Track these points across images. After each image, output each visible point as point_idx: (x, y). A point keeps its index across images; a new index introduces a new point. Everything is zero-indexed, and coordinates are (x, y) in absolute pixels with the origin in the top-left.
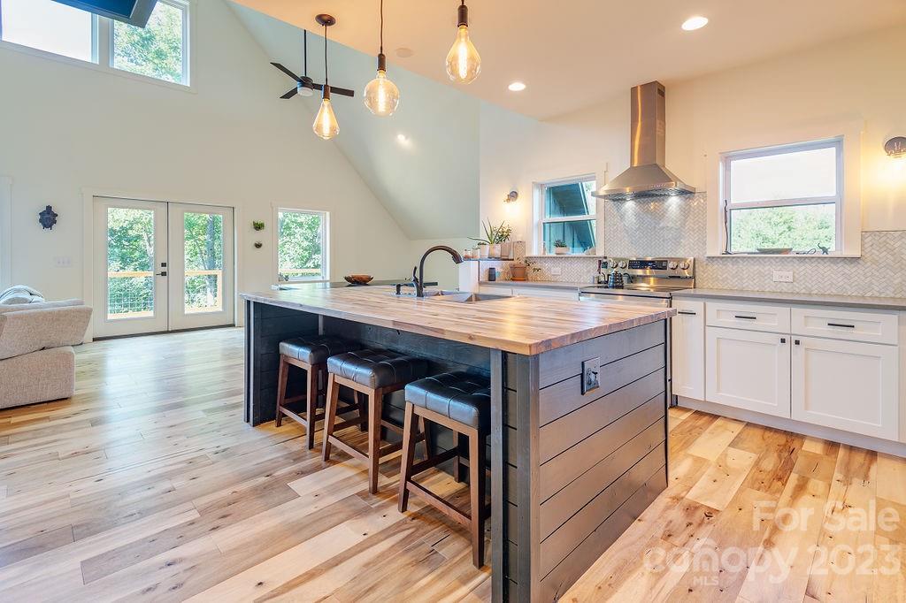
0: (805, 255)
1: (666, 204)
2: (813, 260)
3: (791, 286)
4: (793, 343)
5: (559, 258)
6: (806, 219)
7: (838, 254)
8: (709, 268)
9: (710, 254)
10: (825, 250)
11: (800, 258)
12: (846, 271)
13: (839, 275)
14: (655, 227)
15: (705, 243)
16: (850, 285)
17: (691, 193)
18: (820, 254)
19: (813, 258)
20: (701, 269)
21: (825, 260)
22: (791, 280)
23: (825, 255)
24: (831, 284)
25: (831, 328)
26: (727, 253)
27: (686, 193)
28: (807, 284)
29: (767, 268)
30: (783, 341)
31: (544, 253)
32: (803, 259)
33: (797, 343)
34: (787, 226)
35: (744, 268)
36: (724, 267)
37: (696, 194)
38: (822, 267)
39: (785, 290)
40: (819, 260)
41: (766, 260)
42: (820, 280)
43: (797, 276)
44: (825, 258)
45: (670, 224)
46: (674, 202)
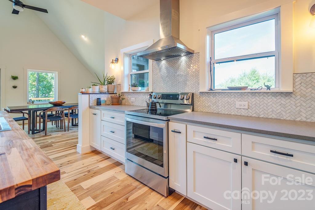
0: (256, 91)
1: (180, 61)
2: (261, 94)
3: (247, 111)
4: (243, 163)
5: (135, 93)
6: (263, 78)
7: (277, 90)
8: (201, 99)
9: (202, 90)
10: (268, 88)
11: (253, 93)
12: (282, 102)
13: (277, 105)
14: (175, 75)
15: (199, 84)
16: (285, 112)
17: (192, 53)
18: (265, 90)
19: (260, 92)
20: (197, 100)
21: (269, 94)
22: (246, 107)
23: (268, 91)
24: (273, 111)
25: (273, 155)
26: (211, 90)
27: (189, 53)
28: (257, 110)
29: (232, 99)
30: (236, 161)
31: (129, 90)
32: (255, 93)
33: (246, 164)
34: (257, 81)
35: (219, 99)
36: (209, 99)
37: (194, 54)
38: (267, 99)
39: (243, 114)
40: (265, 94)
41: (232, 94)
42: (265, 108)
43: (250, 105)
44: (268, 93)
45: (182, 73)
46: (183, 59)
